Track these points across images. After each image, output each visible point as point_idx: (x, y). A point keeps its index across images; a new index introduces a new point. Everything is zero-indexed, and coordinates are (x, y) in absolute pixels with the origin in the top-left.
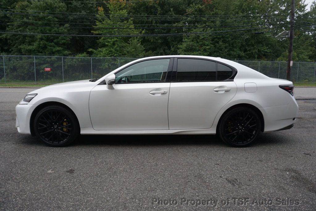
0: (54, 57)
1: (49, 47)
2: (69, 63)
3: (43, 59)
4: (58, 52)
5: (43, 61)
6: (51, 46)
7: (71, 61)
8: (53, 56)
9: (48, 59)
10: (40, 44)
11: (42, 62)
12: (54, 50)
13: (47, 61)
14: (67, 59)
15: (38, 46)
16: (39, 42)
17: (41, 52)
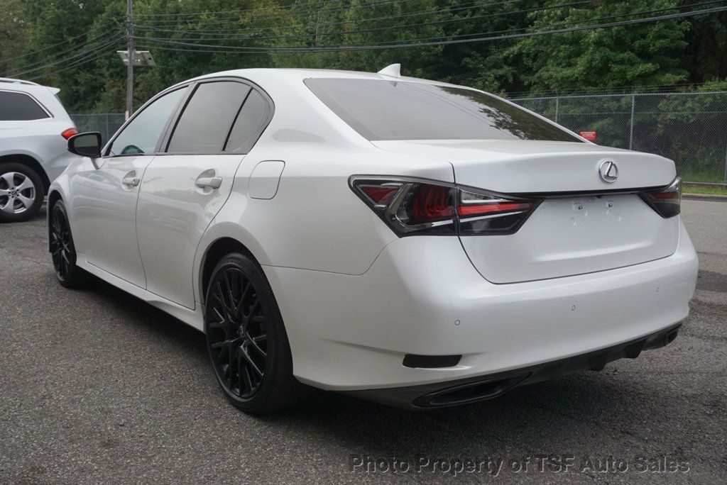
0: (630, 98)
1: (616, 68)
2: (670, 116)
3: (597, 105)
4: (644, 78)
5: (598, 109)
6: (622, 62)
7: (680, 108)
8: (628, 92)
9: (611, 103)
10: (593, 60)
11: (595, 113)
12: (629, 75)
13: (609, 109)
14: (665, 101)
15: (588, 65)
16: (592, 54)
17: (595, 84)
